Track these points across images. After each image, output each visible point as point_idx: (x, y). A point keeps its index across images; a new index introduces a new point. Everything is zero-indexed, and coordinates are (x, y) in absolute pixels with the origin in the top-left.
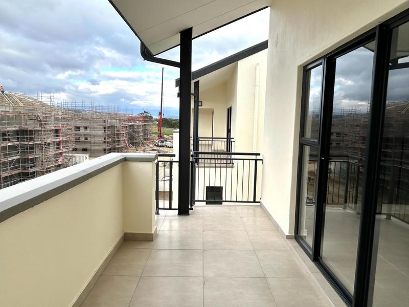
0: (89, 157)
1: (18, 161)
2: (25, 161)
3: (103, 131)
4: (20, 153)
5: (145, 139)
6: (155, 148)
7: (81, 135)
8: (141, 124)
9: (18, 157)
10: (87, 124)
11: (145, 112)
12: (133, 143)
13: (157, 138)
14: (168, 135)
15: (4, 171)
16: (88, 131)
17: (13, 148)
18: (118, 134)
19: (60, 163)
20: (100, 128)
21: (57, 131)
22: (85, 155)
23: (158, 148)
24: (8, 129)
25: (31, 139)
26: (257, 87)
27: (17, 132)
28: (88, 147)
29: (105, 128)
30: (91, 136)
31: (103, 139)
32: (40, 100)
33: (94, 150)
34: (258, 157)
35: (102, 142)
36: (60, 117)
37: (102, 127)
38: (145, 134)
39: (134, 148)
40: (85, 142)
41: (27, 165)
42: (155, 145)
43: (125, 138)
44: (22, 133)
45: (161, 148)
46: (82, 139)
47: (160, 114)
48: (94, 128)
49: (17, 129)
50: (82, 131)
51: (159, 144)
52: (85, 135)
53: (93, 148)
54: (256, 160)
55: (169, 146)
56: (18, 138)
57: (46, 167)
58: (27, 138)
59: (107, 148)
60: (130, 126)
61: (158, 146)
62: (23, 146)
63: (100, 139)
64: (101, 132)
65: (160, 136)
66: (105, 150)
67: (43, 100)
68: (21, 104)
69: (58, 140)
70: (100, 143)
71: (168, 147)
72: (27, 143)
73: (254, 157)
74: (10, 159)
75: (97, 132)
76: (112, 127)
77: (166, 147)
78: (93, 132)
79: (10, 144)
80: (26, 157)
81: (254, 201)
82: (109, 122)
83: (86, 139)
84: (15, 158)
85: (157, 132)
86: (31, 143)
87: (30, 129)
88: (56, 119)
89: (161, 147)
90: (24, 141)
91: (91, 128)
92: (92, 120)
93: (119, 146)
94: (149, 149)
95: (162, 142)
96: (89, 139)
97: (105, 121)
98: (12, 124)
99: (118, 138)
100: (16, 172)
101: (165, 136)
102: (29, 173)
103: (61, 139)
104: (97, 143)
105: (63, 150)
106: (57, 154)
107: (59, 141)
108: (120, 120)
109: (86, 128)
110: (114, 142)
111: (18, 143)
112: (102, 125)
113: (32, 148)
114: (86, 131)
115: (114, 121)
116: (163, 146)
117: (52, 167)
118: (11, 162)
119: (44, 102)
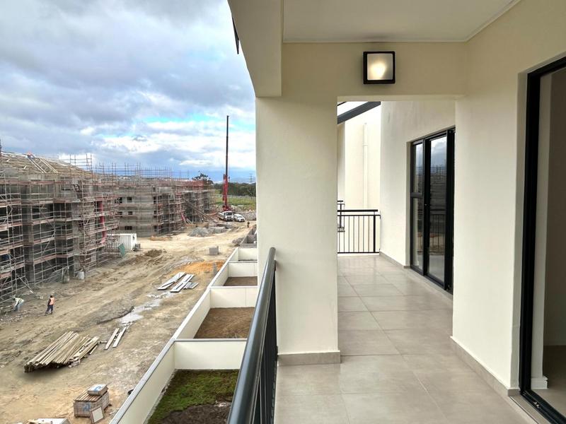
0: (137, 236)
1: (52, 243)
2: (61, 243)
3: (153, 203)
4: (54, 234)
5: (206, 212)
6: (221, 222)
7: (123, 208)
8: (200, 191)
9: (53, 238)
10: (131, 194)
11: (202, 175)
12: (191, 217)
13: (221, 209)
14: (236, 205)
15: (36, 256)
16: (133, 203)
17: (46, 227)
18: (172, 206)
19: (102, 245)
20: (148, 198)
21: (98, 204)
22: (132, 235)
23: (225, 223)
24: (41, 203)
25: (69, 215)
26: (366, 147)
27: (50, 207)
28: (132, 223)
29: (155, 198)
30: (136, 209)
31: (153, 213)
32: (74, 164)
33: (141, 228)
34: (376, 213)
35: (151, 217)
36: (100, 185)
37: (150, 197)
38: (206, 205)
39: (192, 224)
40: (129, 218)
41: (63, 249)
42: (220, 219)
43: (180, 211)
44: (57, 208)
45: (229, 223)
46: (125, 214)
47: (226, 177)
48: (141, 199)
49: (51, 202)
50: (125, 203)
51: (226, 217)
52: (129, 208)
53: (140, 225)
54: (374, 216)
55: (240, 219)
56: (52, 214)
57: (87, 250)
58: (63, 214)
59: (159, 224)
60: (187, 195)
61: (224, 220)
62: (57, 224)
63: (150, 213)
64: (150, 204)
65: (226, 207)
66: (155, 227)
67: (77, 164)
68: (55, 171)
69: (100, 215)
70: (150, 218)
71: (238, 221)
72: (63, 220)
73: (372, 213)
74: (43, 241)
75: (144, 203)
76: (165, 196)
77: (236, 220)
78: (140, 205)
79: (43, 222)
80: (62, 238)
81: (374, 252)
82: (161, 190)
83: (131, 213)
84: (49, 239)
85: (222, 201)
86: (68, 220)
87: (67, 201)
88: (96, 188)
89: (228, 221)
90: (59, 218)
91: (136, 198)
92: (138, 188)
93: (173, 222)
94: (213, 224)
95: (230, 214)
96: (134, 213)
97: (154, 189)
98: (44, 196)
99: (172, 210)
100: (50, 258)
101: (232, 206)
102: (66, 259)
103: (103, 214)
104: (145, 219)
105: (105, 228)
106: (100, 234)
107: (101, 217)
108: (174, 187)
109: (130, 199)
110: (167, 216)
111: (53, 220)
112: (152, 195)
113: (69, 225)
114: (130, 203)
115: (166, 188)
116: (231, 220)
117: (94, 250)
118: (44, 245)
119: (80, 167)
